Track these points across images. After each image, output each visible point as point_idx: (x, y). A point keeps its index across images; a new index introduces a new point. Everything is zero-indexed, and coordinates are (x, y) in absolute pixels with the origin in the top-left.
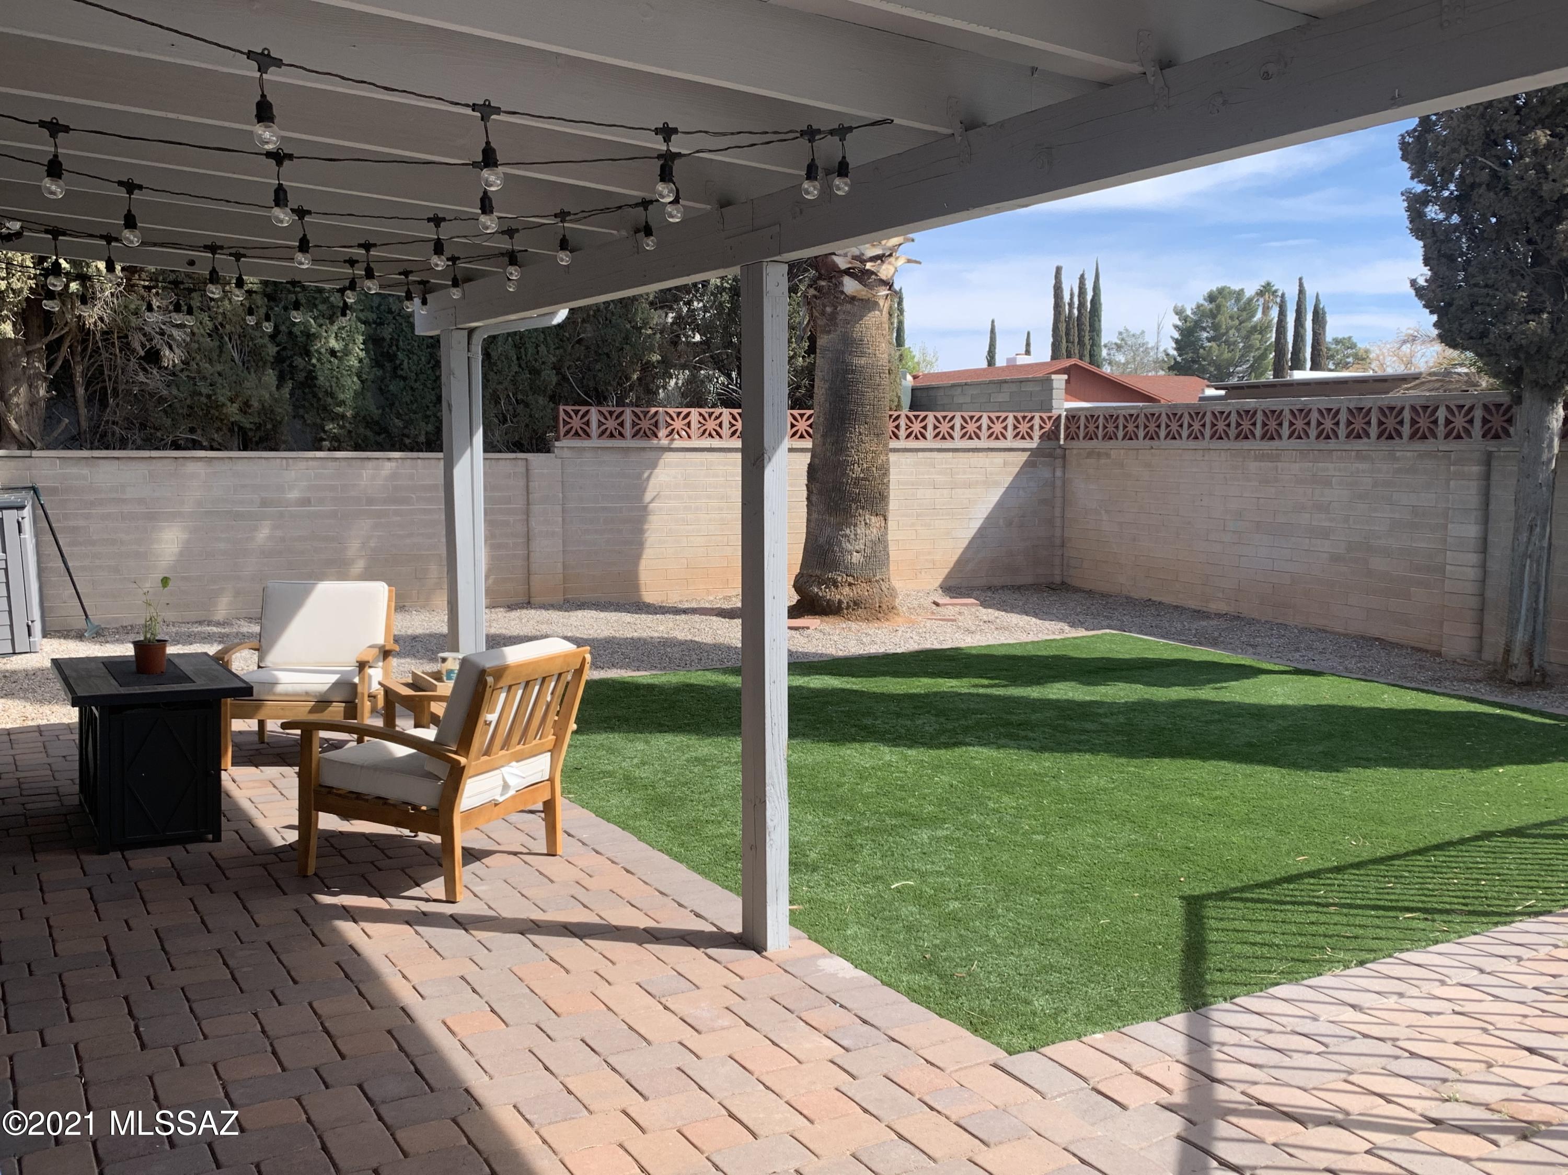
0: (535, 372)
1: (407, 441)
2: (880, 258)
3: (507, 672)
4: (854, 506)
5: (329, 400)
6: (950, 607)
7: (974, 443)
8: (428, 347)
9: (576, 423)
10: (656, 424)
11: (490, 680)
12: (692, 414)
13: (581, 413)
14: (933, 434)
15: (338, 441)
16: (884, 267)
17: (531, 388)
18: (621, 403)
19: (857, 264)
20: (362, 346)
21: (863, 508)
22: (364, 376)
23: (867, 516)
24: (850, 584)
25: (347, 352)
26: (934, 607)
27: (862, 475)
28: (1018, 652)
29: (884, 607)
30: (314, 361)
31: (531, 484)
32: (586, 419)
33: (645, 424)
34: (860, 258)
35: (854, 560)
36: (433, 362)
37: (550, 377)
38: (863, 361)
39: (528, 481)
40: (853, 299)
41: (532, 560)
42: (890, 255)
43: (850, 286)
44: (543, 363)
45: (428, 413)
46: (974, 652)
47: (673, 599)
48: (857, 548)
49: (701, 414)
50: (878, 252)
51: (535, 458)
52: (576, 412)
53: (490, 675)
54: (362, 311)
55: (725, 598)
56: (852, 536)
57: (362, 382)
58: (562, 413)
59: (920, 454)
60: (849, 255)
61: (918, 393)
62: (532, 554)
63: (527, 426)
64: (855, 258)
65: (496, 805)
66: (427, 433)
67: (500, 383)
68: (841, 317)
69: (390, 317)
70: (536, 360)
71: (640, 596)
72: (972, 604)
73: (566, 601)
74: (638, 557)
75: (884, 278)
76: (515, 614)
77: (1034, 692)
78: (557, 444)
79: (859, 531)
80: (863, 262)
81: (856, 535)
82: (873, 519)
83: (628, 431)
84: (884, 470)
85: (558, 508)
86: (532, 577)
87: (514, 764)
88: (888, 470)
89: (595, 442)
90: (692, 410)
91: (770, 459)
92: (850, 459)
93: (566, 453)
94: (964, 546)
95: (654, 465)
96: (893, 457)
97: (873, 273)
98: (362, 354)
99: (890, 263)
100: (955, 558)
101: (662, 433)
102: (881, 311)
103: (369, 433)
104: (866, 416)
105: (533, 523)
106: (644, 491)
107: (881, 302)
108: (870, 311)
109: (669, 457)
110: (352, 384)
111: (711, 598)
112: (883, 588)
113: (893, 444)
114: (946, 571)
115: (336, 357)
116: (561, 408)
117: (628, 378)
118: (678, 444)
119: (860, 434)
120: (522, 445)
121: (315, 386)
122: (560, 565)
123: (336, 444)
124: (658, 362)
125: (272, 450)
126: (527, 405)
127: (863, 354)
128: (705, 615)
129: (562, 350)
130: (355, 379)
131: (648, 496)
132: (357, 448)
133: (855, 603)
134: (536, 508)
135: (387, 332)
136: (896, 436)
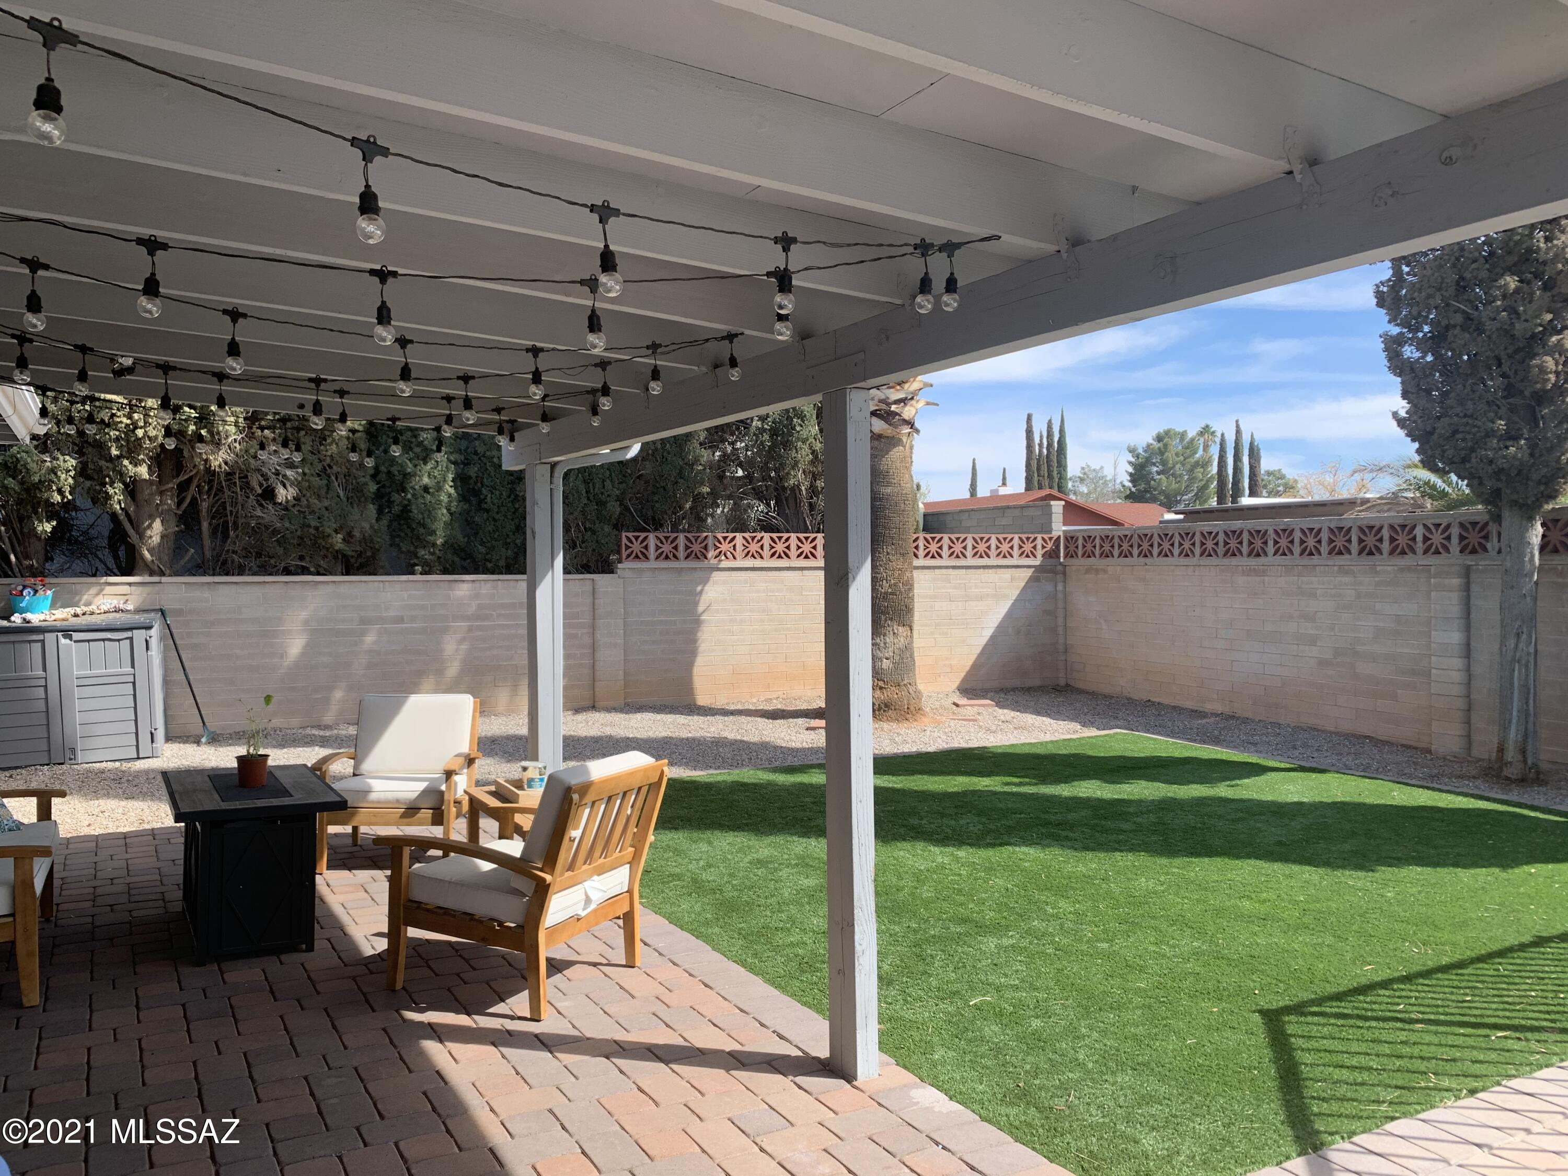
0: (601, 504)
1: (489, 565)
2: (903, 401)
3: (592, 788)
4: (883, 618)
5: (422, 530)
6: (969, 708)
7: (985, 561)
8: (508, 483)
9: (636, 547)
10: (706, 548)
11: (575, 797)
12: (737, 538)
13: (641, 539)
14: (948, 554)
15: (429, 565)
16: (907, 408)
17: (598, 518)
18: (675, 529)
19: (884, 407)
20: (451, 484)
21: (891, 619)
22: (453, 509)
23: (895, 627)
24: (881, 688)
25: (439, 488)
26: (954, 707)
27: (890, 590)
28: (1040, 751)
29: (912, 708)
30: (409, 496)
31: (596, 601)
32: (645, 543)
33: (696, 548)
34: (884, 401)
35: (884, 666)
36: (513, 496)
37: (614, 508)
39: (594, 599)
40: (880, 436)
41: (597, 668)
42: (912, 398)
43: (878, 425)
44: (609, 496)
45: (508, 540)
46: (1000, 751)
47: (720, 702)
48: (887, 655)
49: (744, 538)
50: (901, 395)
51: (601, 579)
52: (637, 538)
53: (574, 793)
54: (451, 453)
55: (766, 700)
56: (882, 645)
57: (451, 514)
58: (624, 540)
59: (937, 571)
60: (876, 399)
61: (930, 518)
62: (597, 663)
63: (594, 550)
64: (881, 401)
65: (578, 920)
66: (507, 558)
67: (572, 514)
69: (476, 458)
70: (602, 493)
71: (694, 699)
72: (988, 705)
73: (627, 704)
74: (690, 665)
75: (907, 418)
76: (581, 717)
77: (1064, 790)
78: (620, 566)
79: (888, 640)
80: (889, 404)
81: (885, 644)
82: (901, 629)
83: (681, 553)
84: (910, 586)
85: (621, 622)
86: (597, 684)
87: (595, 878)
88: (912, 585)
89: (653, 564)
90: (737, 534)
91: (854, 578)
92: (879, 576)
93: (628, 574)
94: (978, 652)
95: (705, 582)
96: (916, 573)
97: (897, 414)
98: (452, 491)
99: (911, 405)
100: (970, 662)
101: (711, 554)
102: (904, 447)
103: (456, 559)
104: (892, 538)
105: (598, 636)
106: (696, 604)
107: (905, 440)
108: (895, 447)
109: (716, 576)
110: (443, 515)
111: (755, 701)
112: (911, 691)
113: (916, 563)
114: (963, 675)
115: (428, 493)
116: (624, 534)
117: (681, 508)
118: (725, 564)
119: (888, 554)
120: (589, 567)
121: (410, 518)
122: (621, 673)
123: (427, 569)
124: (708, 493)
125: (370, 574)
126: (594, 533)
127: (889, 484)
128: (750, 716)
129: (624, 485)
130: (445, 511)
131: (698, 611)
132: (445, 572)
133: (886, 706)
134: (600, 623)
135: (473, 471)
136: (916, 556)
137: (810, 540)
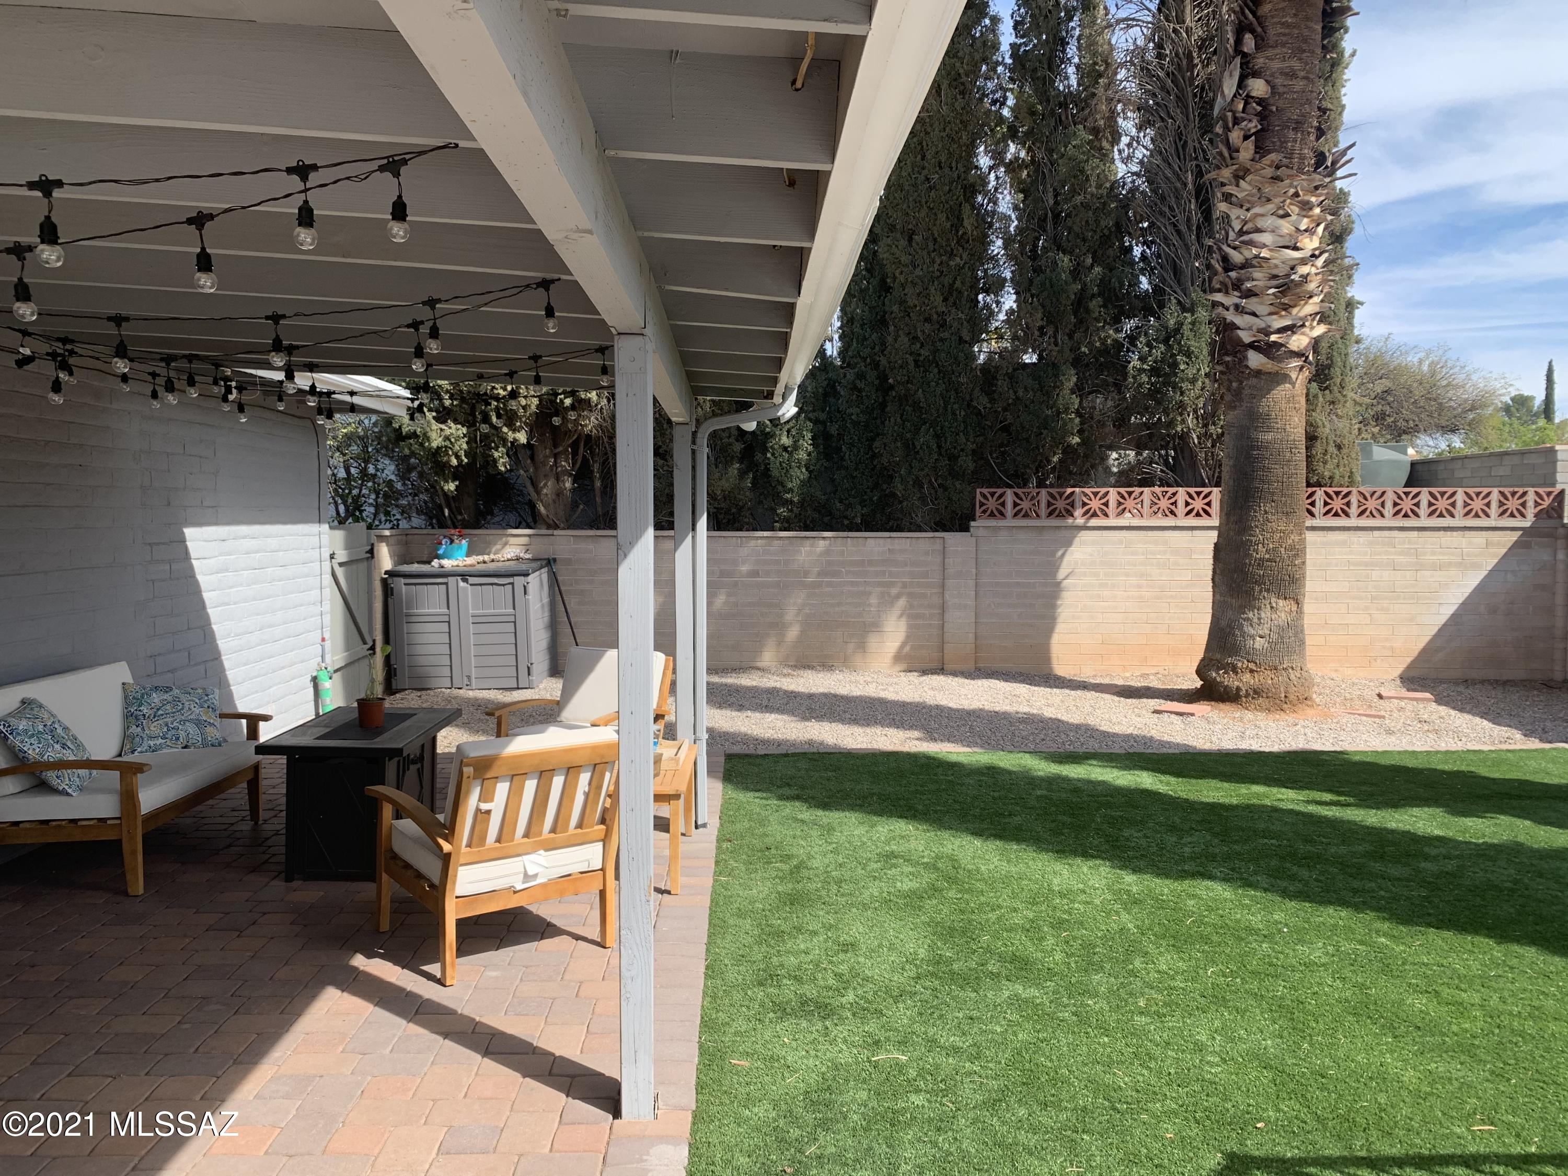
0: (953, 458)
1: (846, 522)
2: (1291, 329)
4: (1257, 588)
5: (780, 488)
6: (1396, 701)
8: (868, 440)
9: (992, 504)
10: (1072, 505)
11: (468, 771)
12: (1110, 494)
13: (997, 495)
14: (1392, 512)
15: (788, 521)
16: (1295, 337)
17: (950, 474)
18: (1041, 484)
19: (1262, 337)
20: (810, 442)
21: (1268, 591)
22: (812, 468)
23: (1273, 600)
24: (1252, 671)
25: (796, 447)
26: (1376, 699)
27: (1267, 556)
28: (1411, 763)
29: (1292, 697)
30: (769, 455)
31: (946, 560)
32: (1002, 500)
33: (1060, 504)
34: (1267, 332)
35: (1257, 646)
36: (870, 453)
37: (967, 463)
38: (1269, 436)
39: (944, 558)
40: (1258, 373)
41: (945, 630)
42: (1303, 326)
43: (1255, 360)
44: (962, 450)
45: (865, 497)
46: (1357, 758)
47: (1087, 674)
48: (1261, 632)
49: (1119, 493)
50: (1288, 322)
51: (954, 539)
52: (992, 495)
53: (468, 765)
54: (814, 411)
55: (1142, 676)
56: (1256, 620)
57: (810, 472)
58: (978, 497)
59: (1376, 533)
60: (1254, 328)
62: (946, 624)
63: (946, 507)
64: (1260, 331)
65: (515, 892)
66: (863, 515)
67: (923, 470)
68: (1247, 391)
69: (838, 415)
70: (955, 448)
71: (1051, 669)
73: (978, 669)
74: (1049, 630)
75: (1295, 349)
76: (926, 679)
78: (972, 524)
79: (1263, 615)
80: (1268, 334)
81: (1259, 619)
82: (1281, 603)
83: (1043, 511)
84: (1298, 551)
85: (972, 583)
86: (946, 646)
88: (1304, 550)
89: (1010, 522)
90: (1111, 490)
91: (625, 556)
92: (1254, 539)
93: (981, 532)
94: (1433, 633)
95: (1069, 543)
96: (1310, 536)
97: (1282, 345)
98: (810, 448)
99: (1303, 334)
100: (1421, 645)
101: (1078, 512)
102: (1293, 384)
103: (816, 516)
104: (1273, 494)
105: (947, 596)
106: (1058, 568)
107: (1294, 375)
108: (1279, 384)
109: (1084, 535)
110: (799, 474)
111: (1128, 675)
112: (1292, 677)
113: (1309, 522)
114: (1409, 660)
115: (788, 452)
116: (978, 491)
117: (1049, 462)
118: (1094, 522)
119: (1266, 512)
120: (945, 525)
121: (770, 476)
122: (971, 636)
123: (787, 525)
124: (1078, 444)
125: (737, 530)
126: (946, 489)
127: (1269, 429)
129: (982, 438)
130: (804, 470)
131: (1061, 574)
132: (807, 529)
133: (1255, 692)
134: (950, 583)
135: (833, 429)
136: (1312, 514)
137: (1202, 495)
